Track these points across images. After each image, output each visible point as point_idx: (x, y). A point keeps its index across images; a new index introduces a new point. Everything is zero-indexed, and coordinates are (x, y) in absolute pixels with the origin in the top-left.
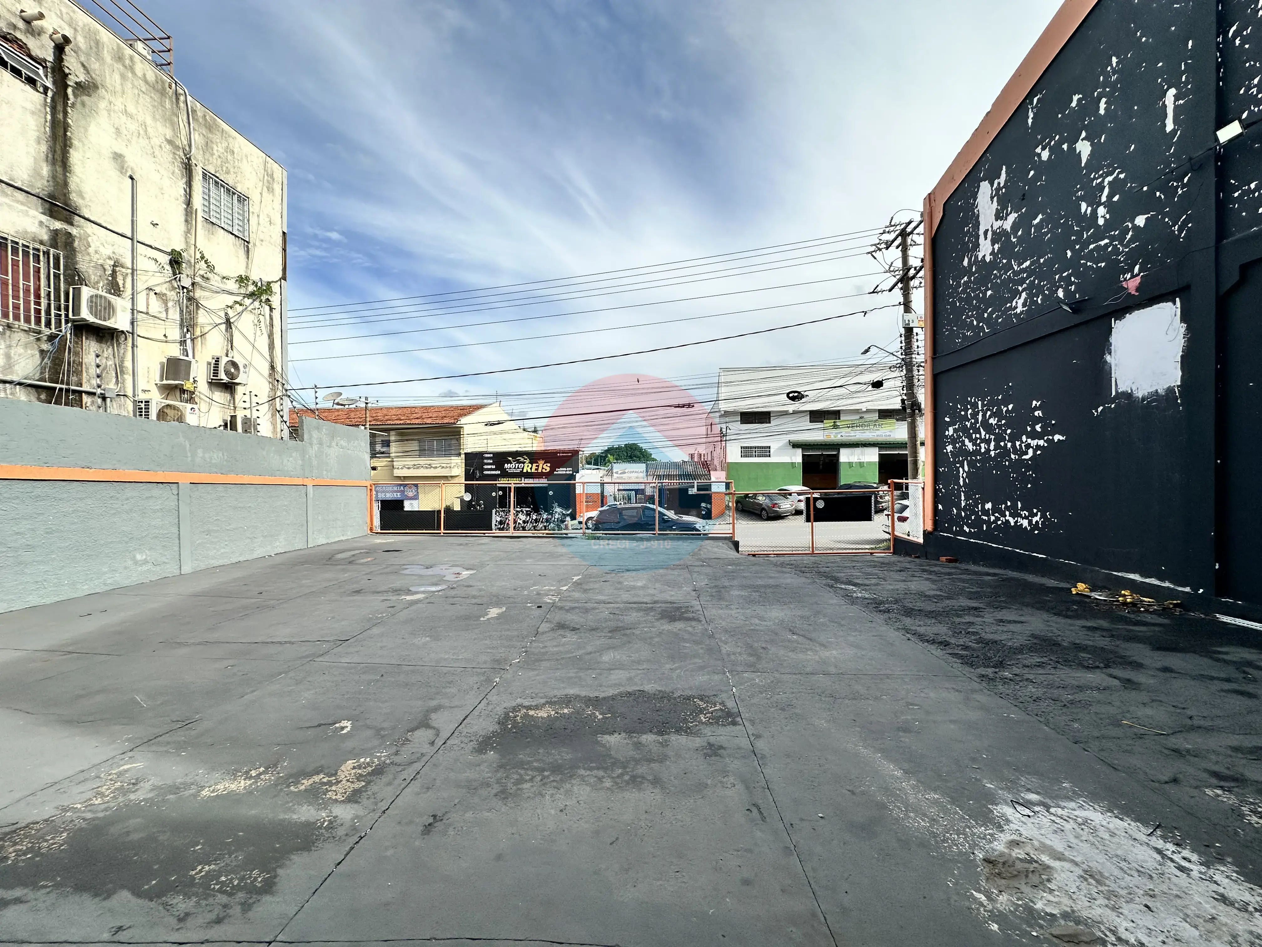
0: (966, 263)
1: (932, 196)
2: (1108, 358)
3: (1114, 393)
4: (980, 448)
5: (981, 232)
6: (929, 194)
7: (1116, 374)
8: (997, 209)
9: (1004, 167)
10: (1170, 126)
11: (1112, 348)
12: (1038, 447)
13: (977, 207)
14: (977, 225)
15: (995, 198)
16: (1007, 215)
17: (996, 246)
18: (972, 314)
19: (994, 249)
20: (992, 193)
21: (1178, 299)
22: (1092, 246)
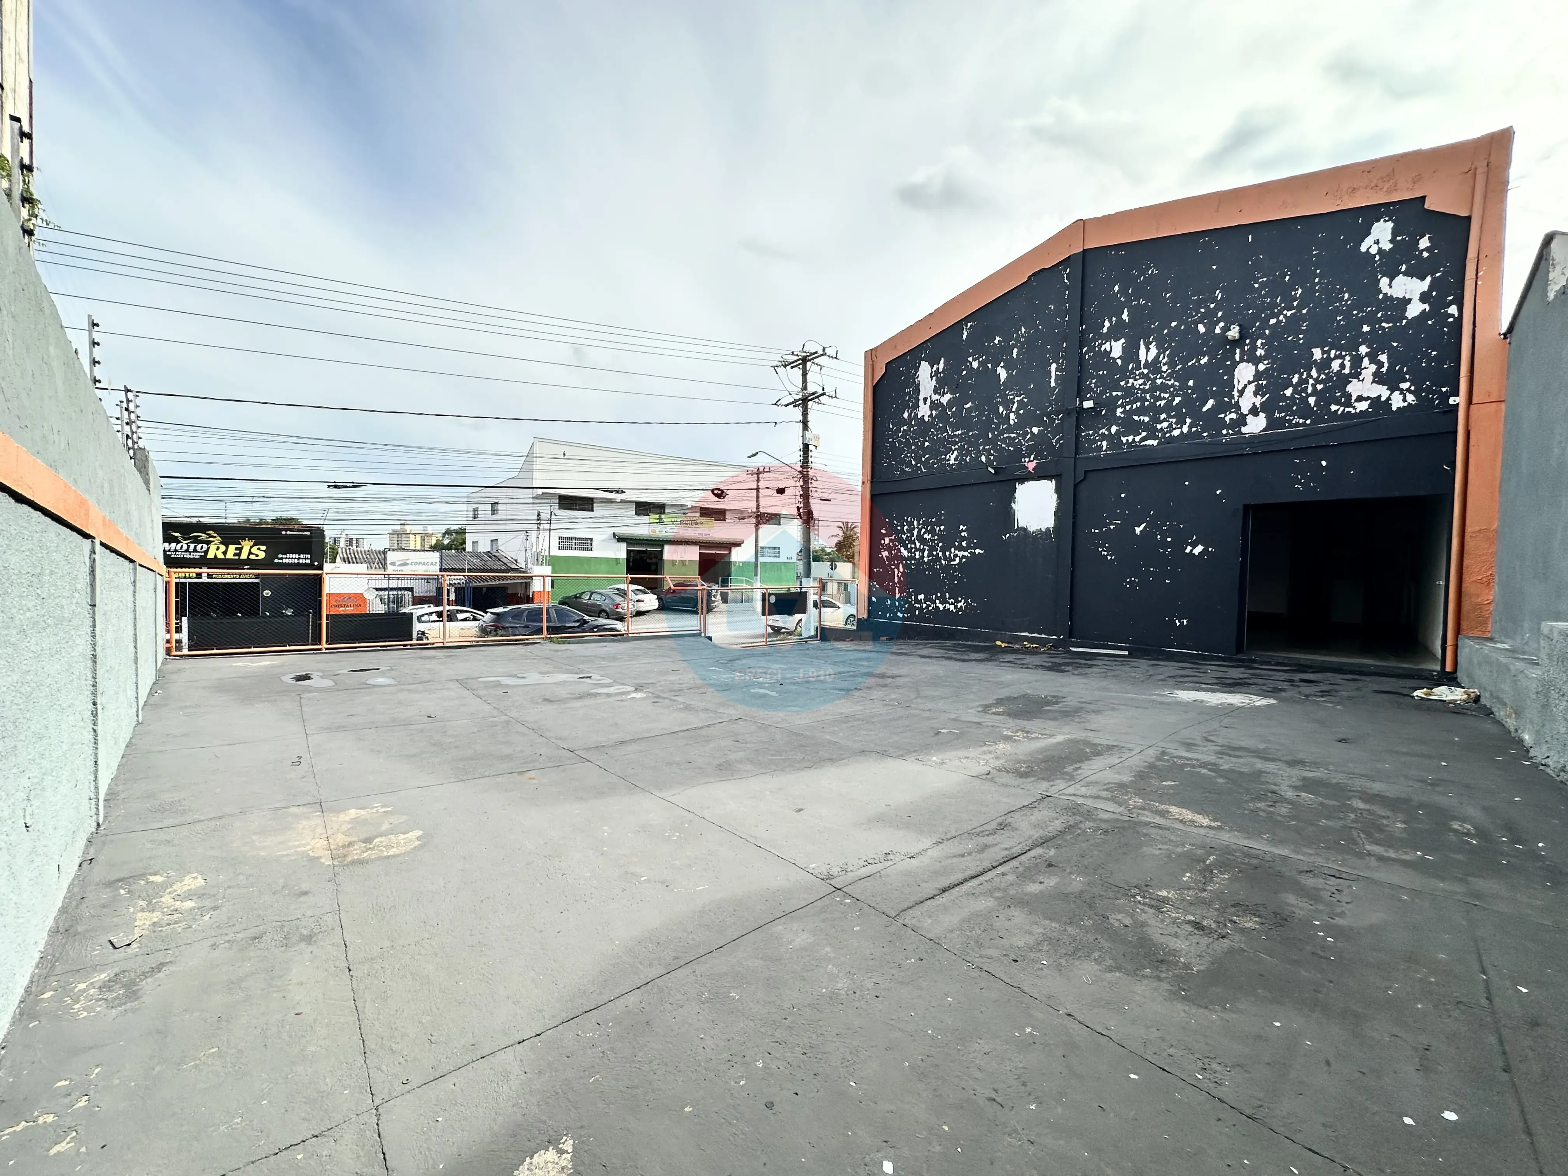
0: (906, 415)
1: (874, 352)
2: (1013, 505)
3: (1016, 527)
4: (915, 555)
5: (921, 397)
6: (871, 350)
7: (1018, 516)
8: (935, 386)
9: (943, 359)
10: (1053, 384)
11: (1016, 500)
12: (963, 557)
13: (918, 377)
14: (917, 391)
15: (934, 378)
16: (944, 394)
17: (934, 413)
18: (911, 456)
19: (932, 414)
20: (932, 373)
21: (1053, 480)
22: (1005, 435)
